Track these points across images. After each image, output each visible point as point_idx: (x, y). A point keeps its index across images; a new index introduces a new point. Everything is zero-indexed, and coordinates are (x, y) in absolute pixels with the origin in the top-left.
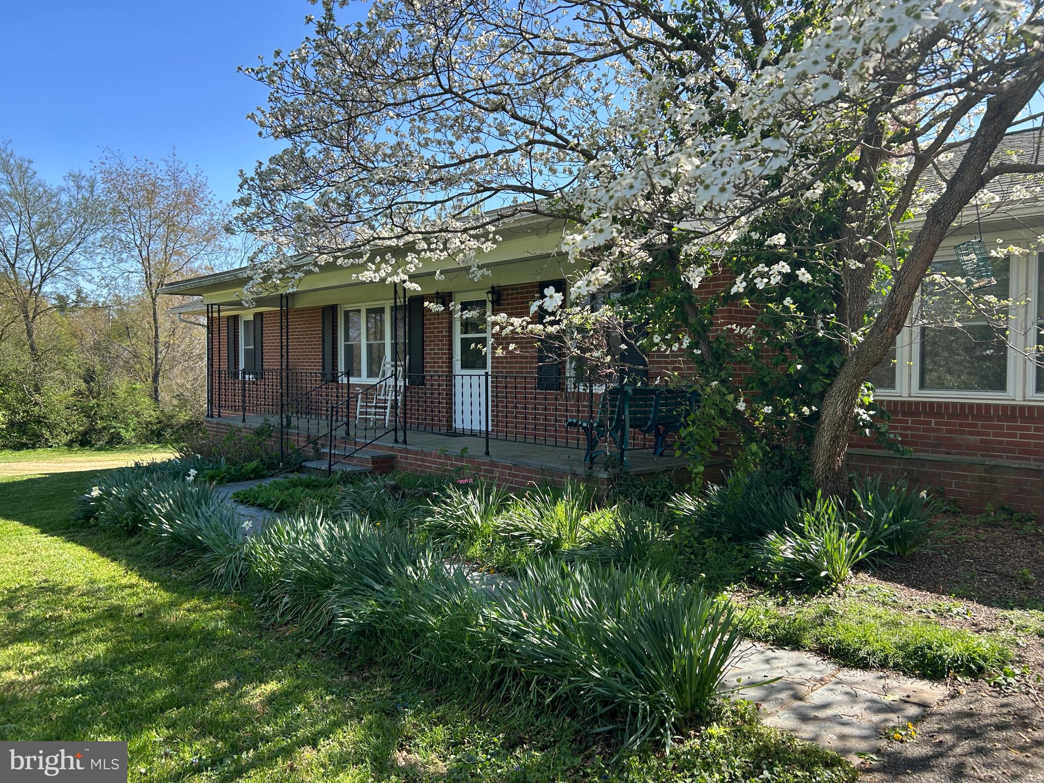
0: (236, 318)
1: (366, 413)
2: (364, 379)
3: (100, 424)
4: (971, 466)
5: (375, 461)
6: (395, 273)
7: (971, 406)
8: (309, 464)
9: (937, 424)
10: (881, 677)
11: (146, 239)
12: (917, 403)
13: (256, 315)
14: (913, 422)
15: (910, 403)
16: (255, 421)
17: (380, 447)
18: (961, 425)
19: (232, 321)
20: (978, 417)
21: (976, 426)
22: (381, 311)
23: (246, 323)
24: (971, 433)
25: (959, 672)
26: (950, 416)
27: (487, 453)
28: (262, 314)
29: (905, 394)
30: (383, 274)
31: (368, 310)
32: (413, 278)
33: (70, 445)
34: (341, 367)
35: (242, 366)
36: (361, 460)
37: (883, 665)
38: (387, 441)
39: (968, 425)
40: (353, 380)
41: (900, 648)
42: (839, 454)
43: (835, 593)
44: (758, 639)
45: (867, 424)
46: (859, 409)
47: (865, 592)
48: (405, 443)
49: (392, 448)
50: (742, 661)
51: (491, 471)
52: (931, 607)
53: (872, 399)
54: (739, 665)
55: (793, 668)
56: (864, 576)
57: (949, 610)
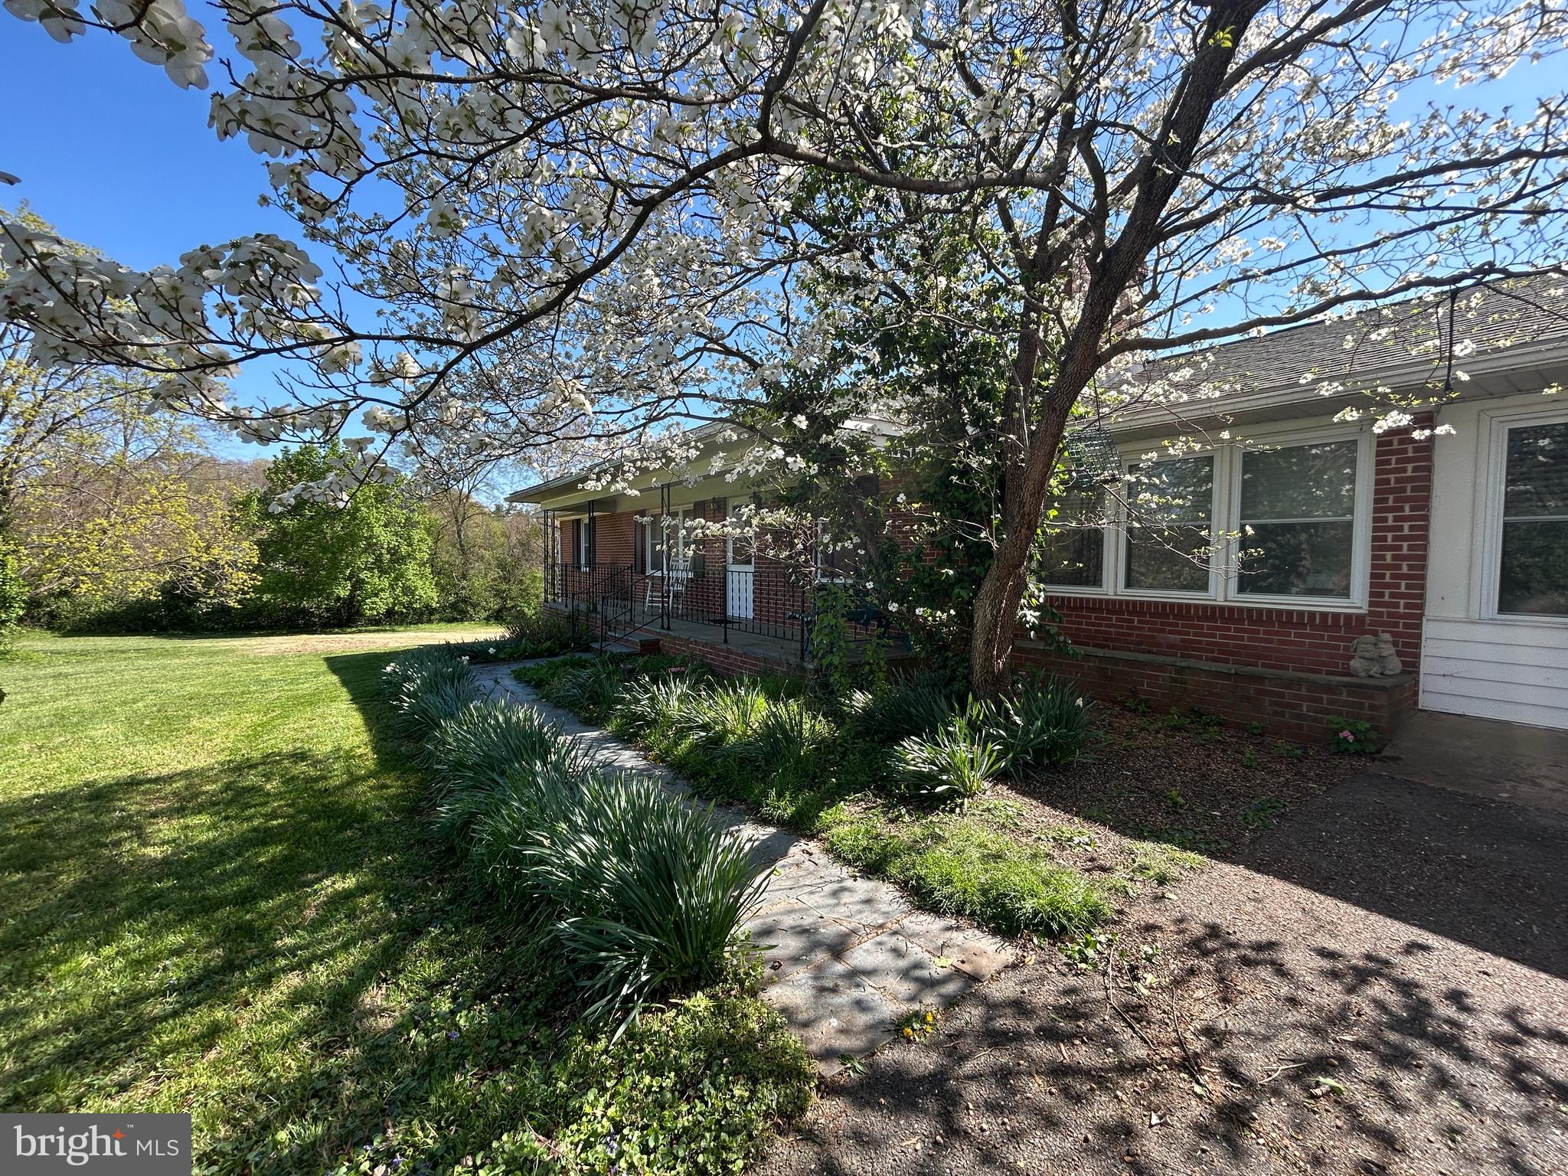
0: (578, 521)
3: (510, 603)
4: (1162, 667)
5: (643, 644)
7: (1172, 605)
9: (1139, 622)
10: (949, 929)
12: (1121, 602)
14: (1117, 620)
15: (1114, 601)
17: (651, 632)
18: (1162, 624)
20: (1179, 616)
21: (1177, 625)
23: (585, 525)
24: (1171, 632)
25: (1036, 931)
26: (1152, 615)
27: (726, 641)
28: (595, 518)
29: (1111, 592)
33: (487, 619)
34: (649, 562)
35: (583, 562)
36: (633, 643)
37: (959, 912)
39: (1169, 624)
41: (984, 892)
42: (999, 657)
43: (958, 810)
44: (848, 863)
45: (1034, 626)
46: (1026, 611)
47: (989, 810)
48: (669, 628)
49: (659, 633)
50: (812, 893)
51: (727, 658)
52: (1052, 834)
53: (1041, 600)
54: (805, 898)
55: (859, 907)
56: (1002, 789)
57: (1070, 839)
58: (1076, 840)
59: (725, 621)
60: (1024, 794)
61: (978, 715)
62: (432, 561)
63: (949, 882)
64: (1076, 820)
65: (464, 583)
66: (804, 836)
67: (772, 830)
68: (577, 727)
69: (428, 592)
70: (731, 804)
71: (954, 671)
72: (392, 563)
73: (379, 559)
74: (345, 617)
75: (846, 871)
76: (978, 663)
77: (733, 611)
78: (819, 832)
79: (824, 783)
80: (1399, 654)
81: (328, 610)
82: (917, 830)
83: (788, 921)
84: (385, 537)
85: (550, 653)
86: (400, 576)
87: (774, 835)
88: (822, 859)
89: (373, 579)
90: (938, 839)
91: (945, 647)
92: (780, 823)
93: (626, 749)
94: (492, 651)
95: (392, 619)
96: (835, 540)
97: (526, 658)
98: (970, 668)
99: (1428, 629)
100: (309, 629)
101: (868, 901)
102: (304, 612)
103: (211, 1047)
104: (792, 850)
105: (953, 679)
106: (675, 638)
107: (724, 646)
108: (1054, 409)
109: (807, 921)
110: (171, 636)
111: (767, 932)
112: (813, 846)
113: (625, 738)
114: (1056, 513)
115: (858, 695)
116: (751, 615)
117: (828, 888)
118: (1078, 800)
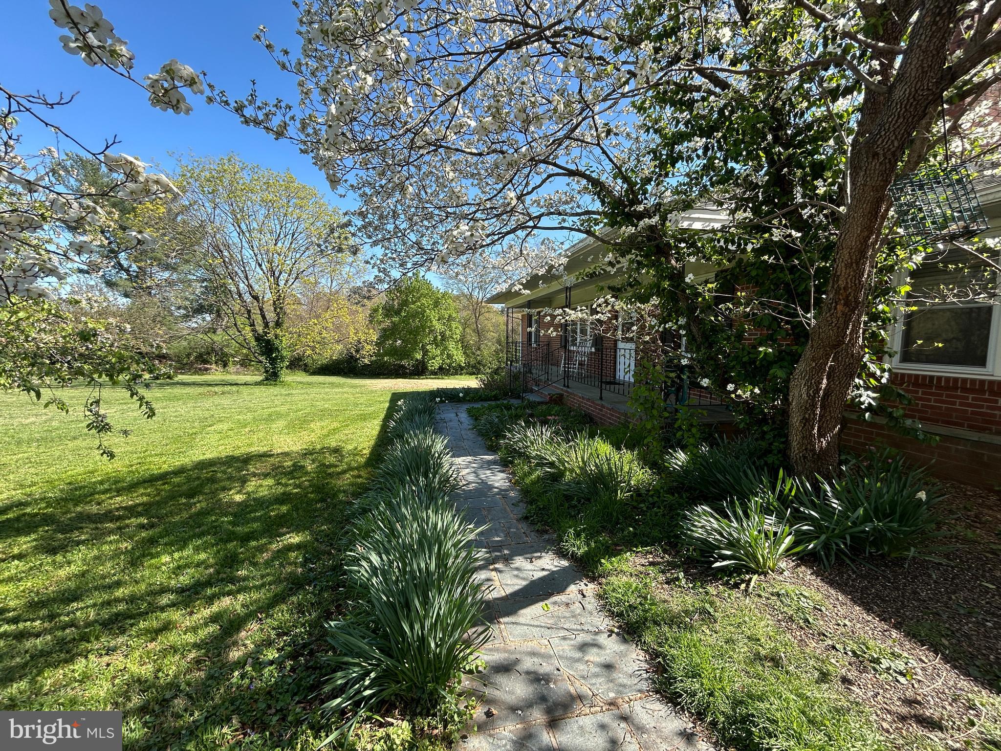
5: (552, 396)
10: (683, 733)
17: (556, 388)
27: (601, 398)
29: (997, 373)
35: (533, 340)
36: (545, 395)
37: (699, 716)
42: (821, 435)
43: (743, 586)
44: (612, 615)
45: (870, 408)
46: (862, 391)
47: (778, 595)
48: (568, 387)
49: (563, 390)
50: (564, 638)
51: (601, 410)
52: (852, 646)
53: (884, 381)
54: (555, 641)
55: (597, 670)
56: (805, 572)
57: (877, 661)
58: (885, 664)
59: (614, 382)
60: (831, 583)
61: (791, 490)
62: (462, 340)
63: (696, 675)
64: (894, 634)
65: (478, 352)
66: (587, 577)
67: (565, 563)
68: (481, 451)
69: (459, 357)
70: (546, 532)
71: (771, 444)
72: (441, 341)
73: (435, 338)
74: (420, 371)
75: (604, 623)
76: (795, 440)
77: (621, 375)
78: (600, 576)
79: (623, 530)
81: (413, 366)
82: (689, 599)
83: (528, 664)
84: (438, 326)
85: (496, 398)
86: (446, 348)
87: (564, 569)
88: (592, 603)
89: (433, 350)
90: (707, 617)
91: (764, 420)
92: (573, 557)
93: (503, 472)
94: (461, 395)
95: (442, 372)
97: (482, 400)
98: (787, 443)
100: (404, 375)
101: (609, 667)
102: (403, 367)
103: (153, 640)
104: (573, 588)
105: (768, 451)
106: (571, 394)
107: (599, 402)
108: (876, 155)
109: (546, 668)
110: (350, 377)
111: (505, 668)
112: (591, 589)
113: (505, 464)
114: (908, 288)
115: (680, 454)
116: (632, 380)
117: (582, 638)
118: (903, 606)
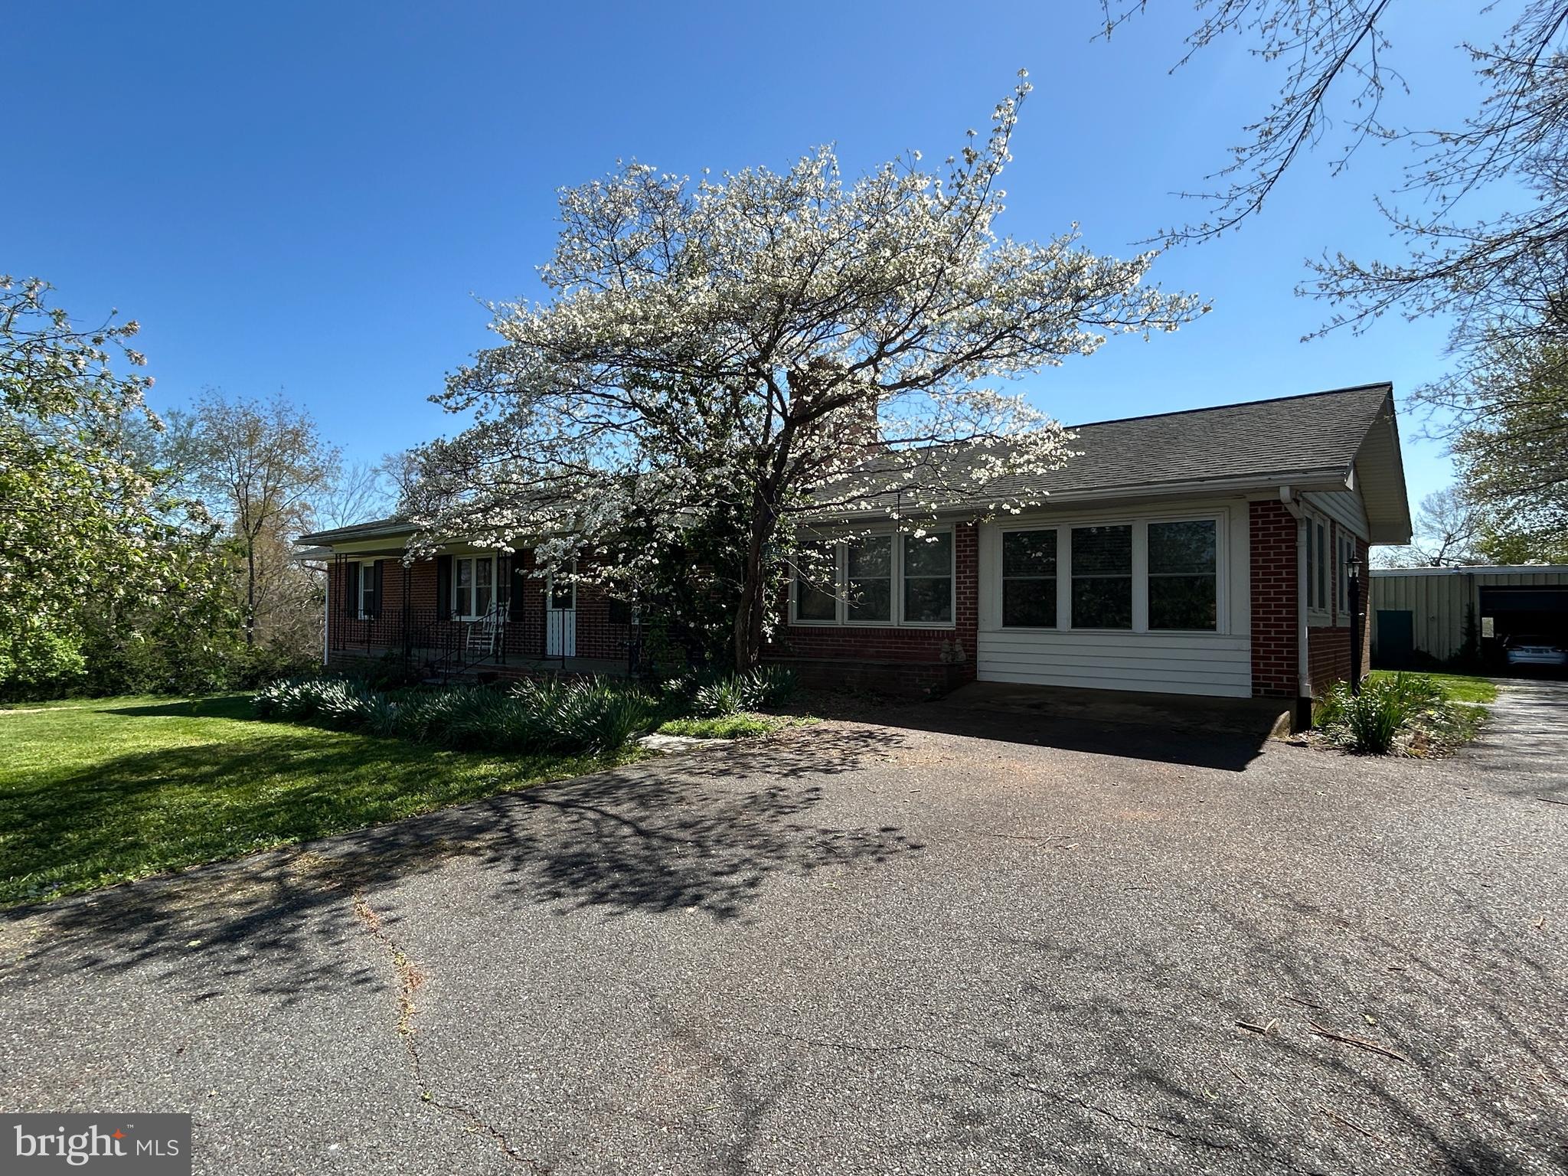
0: (356, 564)
1: (474, 643)
2: (473, 617)
6: (497, 541)
8: (427, 681)
11: (246, 479)
13: (376, 562)
16: (380, 652)
17: (485, 667)
19: (352, 567)
20: (875, 637)
22: (489, 560)
23: (366, 569)
24: (872, 647)
28: (382, 561)
30: (489, 542)
31: (478, 560)
32: (508, 544)
34: (454, 606)
35: (361, 606)
38: (490, 662)
40: (464, 619)
42: (752, 653)
49: (494, 668)
59: (546, 659)
77: (553, 648)
80: (966, 651)
96: (658, 587)
99: (981, 637)
115: (672, 682)
116: (571, 651)
